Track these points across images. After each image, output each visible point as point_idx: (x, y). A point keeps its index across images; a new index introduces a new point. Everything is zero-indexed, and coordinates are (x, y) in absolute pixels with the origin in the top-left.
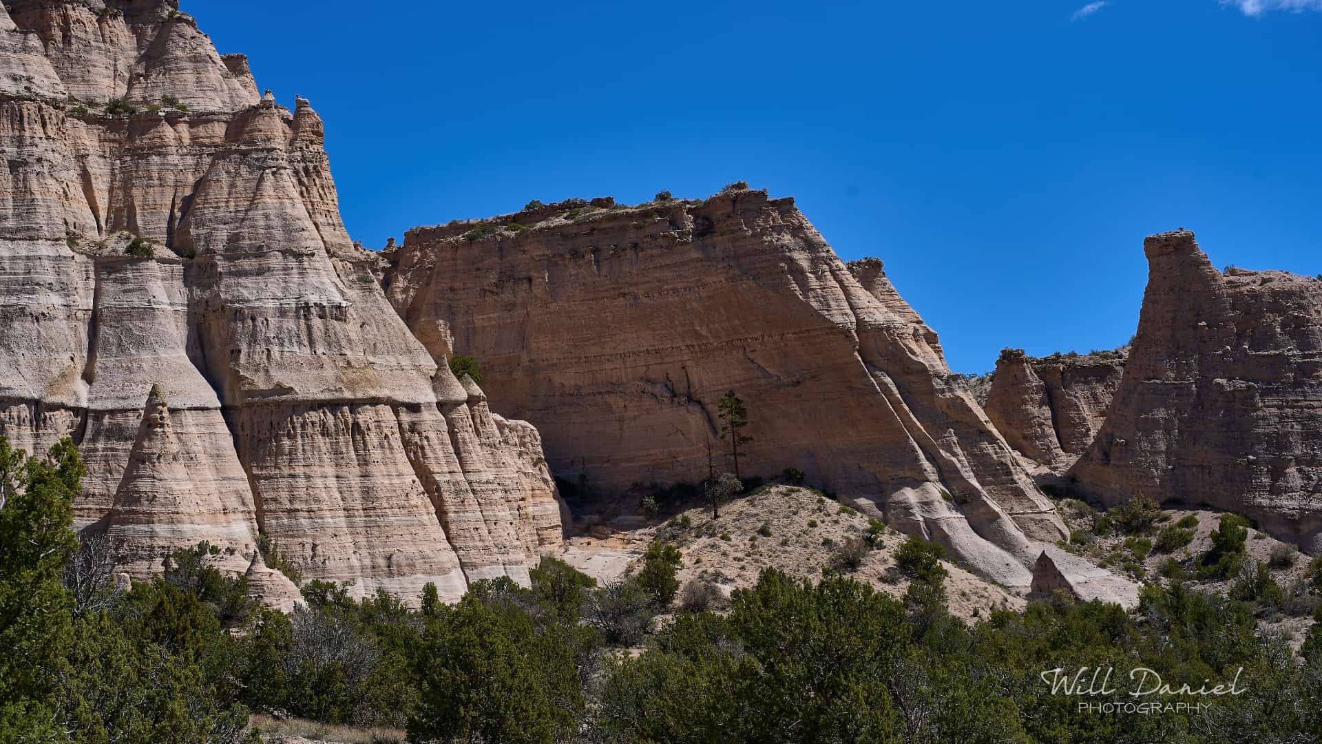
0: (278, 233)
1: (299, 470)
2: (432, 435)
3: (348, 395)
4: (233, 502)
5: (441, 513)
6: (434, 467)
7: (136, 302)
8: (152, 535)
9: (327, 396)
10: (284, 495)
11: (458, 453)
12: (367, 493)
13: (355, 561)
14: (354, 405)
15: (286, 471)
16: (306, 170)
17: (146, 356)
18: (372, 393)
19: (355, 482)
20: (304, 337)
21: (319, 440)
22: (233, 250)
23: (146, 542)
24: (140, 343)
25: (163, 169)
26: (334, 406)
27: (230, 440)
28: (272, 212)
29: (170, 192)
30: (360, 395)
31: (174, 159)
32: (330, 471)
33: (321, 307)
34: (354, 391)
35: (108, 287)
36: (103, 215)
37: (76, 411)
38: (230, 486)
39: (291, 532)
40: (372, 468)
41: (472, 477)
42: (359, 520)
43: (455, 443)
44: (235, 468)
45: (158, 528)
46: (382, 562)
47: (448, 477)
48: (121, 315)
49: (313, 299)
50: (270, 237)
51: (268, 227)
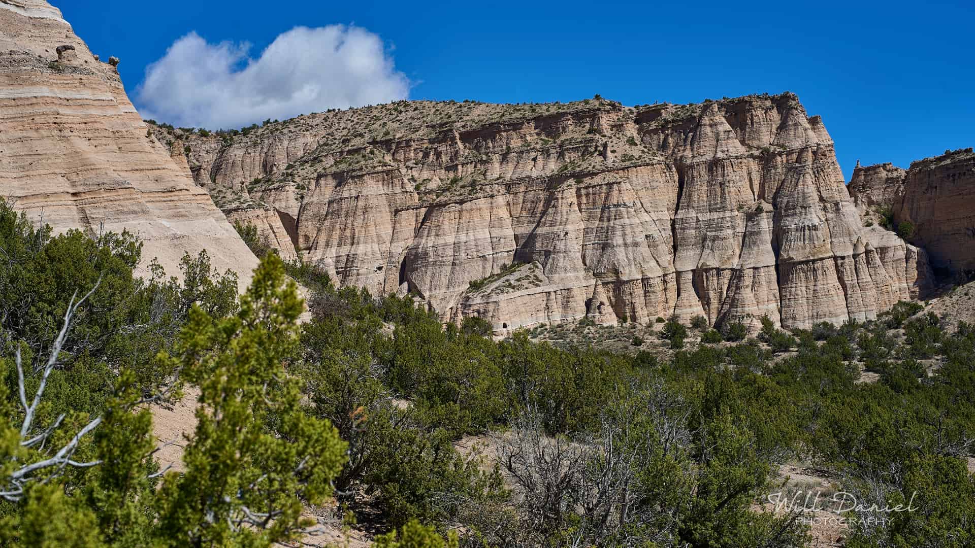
0: (800, 199)
1: (794, 285)
2: (848, 267)
3: (812, 258)
4: (772, 297)
5: (846, 295)
6: (846, 279)
7: (756, 229)
8: (737, 312)
9: (804, 259)
10: (788, 294)
11: (856, 273)
12: (815, 291)
13: (806, 315)
14: (814, 261)
15: (790, 286)
16: (818, 171)
17: (756, 248)
18: (821, 256)
19: (812, 288)
20: (802, 238)
21: (801, 274)
22: (787, 208)
23: (735, 314)
24: (754, 243)
25: (775, 174)
26: (807, 262)
27: (776, 276)
28: (800, 191)
29: (776, 183)
30: (816, 258)
31: (779, 170)
32: (804, 284)
33: (808, 226)
34: (814, 256)
35: (750, 224)
36: (756, 194)
37: (732, 269)
38: (772, 292)
39: (789, 306)
40: (818, 283)
41: (859, 281)
42: (811, 301)
43: (856, 269)
44: (775, 286)
45: (738, 309)
46: (815, 314)
47: (850, 282)
48: (752, 233)
49: (806, 224)
50: (798, 201)
51: (798, 198)
